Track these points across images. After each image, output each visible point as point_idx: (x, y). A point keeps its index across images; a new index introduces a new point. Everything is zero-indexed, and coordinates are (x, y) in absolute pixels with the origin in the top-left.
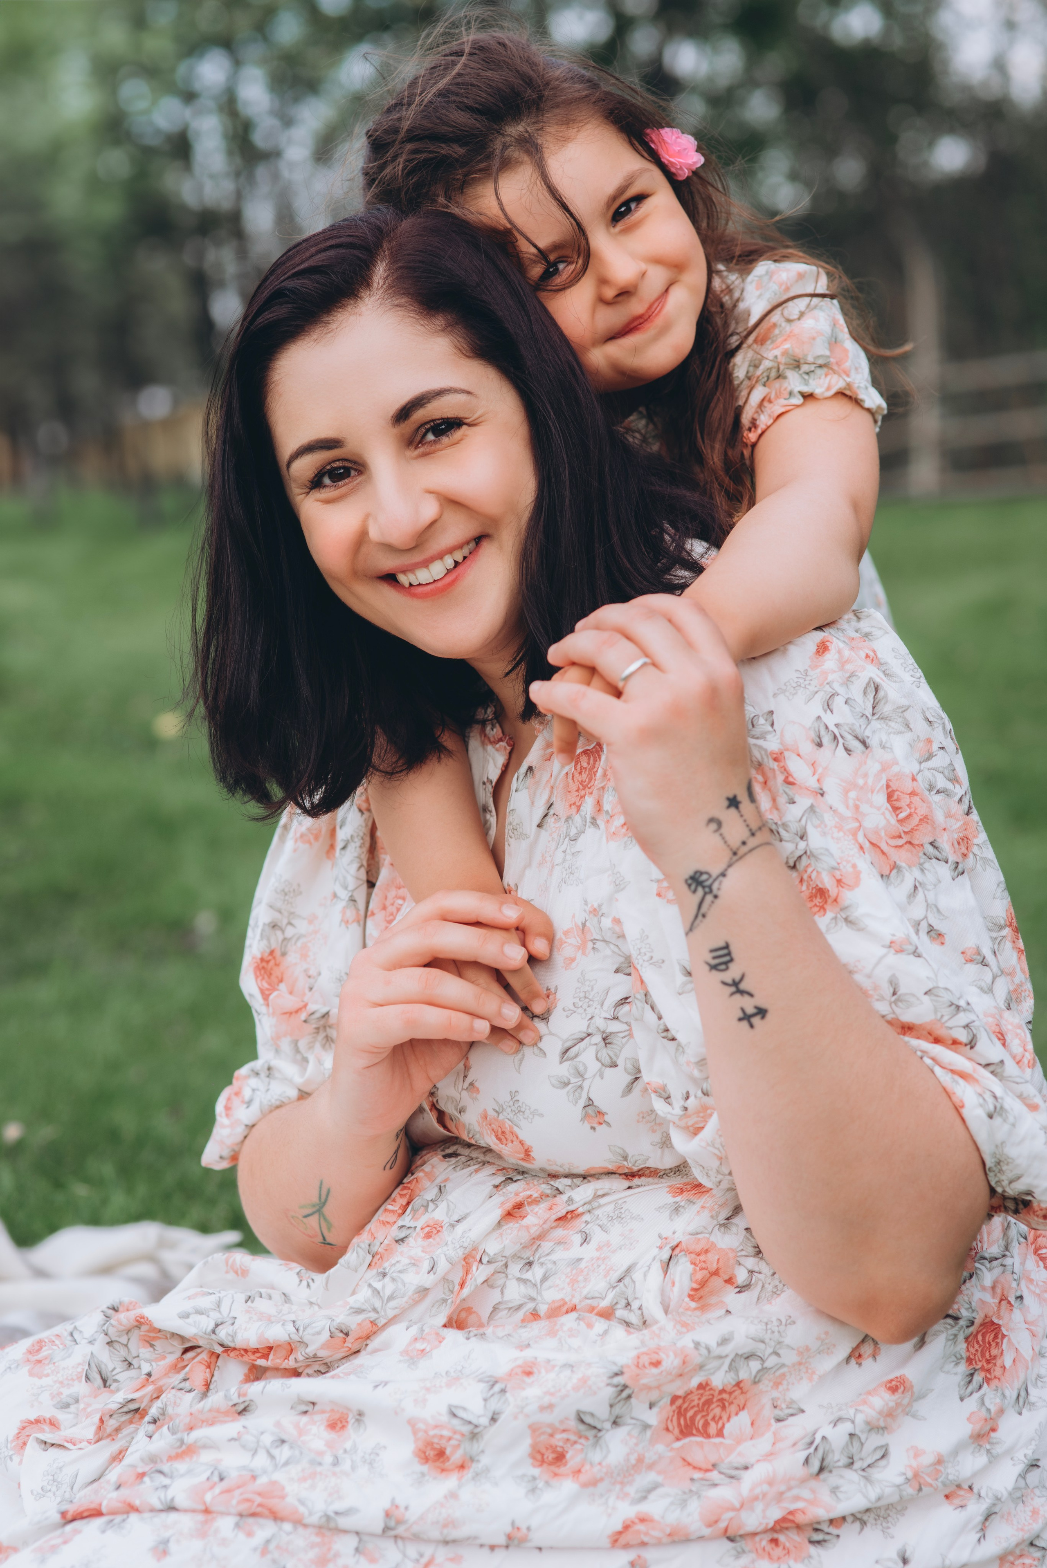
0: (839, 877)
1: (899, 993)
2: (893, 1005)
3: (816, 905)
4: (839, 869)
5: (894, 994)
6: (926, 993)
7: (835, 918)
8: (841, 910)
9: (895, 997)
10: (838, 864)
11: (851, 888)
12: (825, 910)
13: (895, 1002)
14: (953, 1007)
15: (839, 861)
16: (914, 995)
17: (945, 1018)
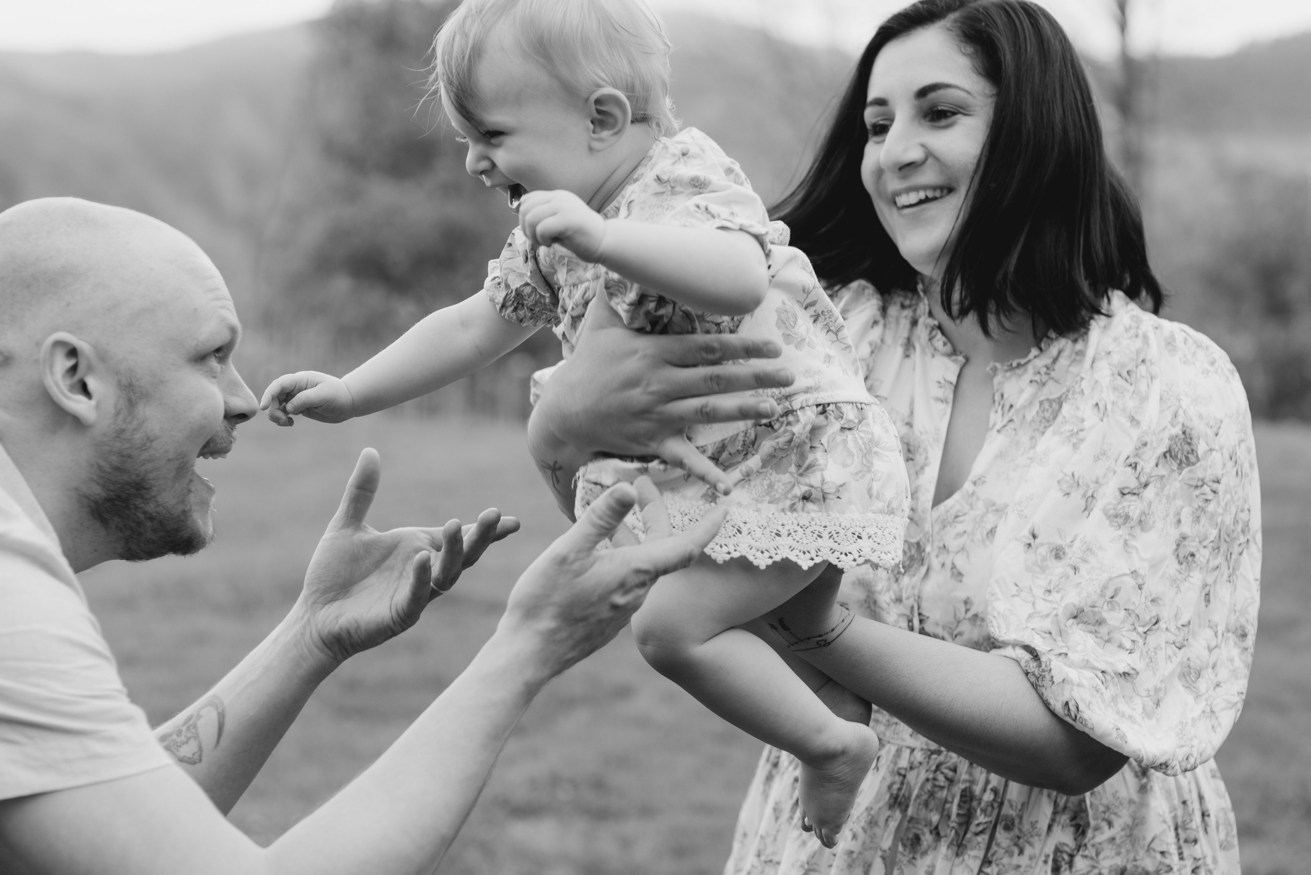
0: (1142, 519)
1: (1114, 599)
2: (1106, 604)
3: (1117, 522)
4: (1146, 516)
5: (1112, 598)
6: (1125, 609)
7: (1121, 536)
8: (1129, 534)
9: (1111, 600)
10: (1149, 514)
11: (1143, 530)
12: (1120, 527)
13: (1108, 602)
14: (1133, 627)
15: (1150, 513)
16: (1119, 606)
17: (1125, 629)
